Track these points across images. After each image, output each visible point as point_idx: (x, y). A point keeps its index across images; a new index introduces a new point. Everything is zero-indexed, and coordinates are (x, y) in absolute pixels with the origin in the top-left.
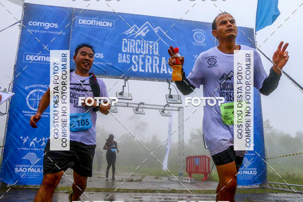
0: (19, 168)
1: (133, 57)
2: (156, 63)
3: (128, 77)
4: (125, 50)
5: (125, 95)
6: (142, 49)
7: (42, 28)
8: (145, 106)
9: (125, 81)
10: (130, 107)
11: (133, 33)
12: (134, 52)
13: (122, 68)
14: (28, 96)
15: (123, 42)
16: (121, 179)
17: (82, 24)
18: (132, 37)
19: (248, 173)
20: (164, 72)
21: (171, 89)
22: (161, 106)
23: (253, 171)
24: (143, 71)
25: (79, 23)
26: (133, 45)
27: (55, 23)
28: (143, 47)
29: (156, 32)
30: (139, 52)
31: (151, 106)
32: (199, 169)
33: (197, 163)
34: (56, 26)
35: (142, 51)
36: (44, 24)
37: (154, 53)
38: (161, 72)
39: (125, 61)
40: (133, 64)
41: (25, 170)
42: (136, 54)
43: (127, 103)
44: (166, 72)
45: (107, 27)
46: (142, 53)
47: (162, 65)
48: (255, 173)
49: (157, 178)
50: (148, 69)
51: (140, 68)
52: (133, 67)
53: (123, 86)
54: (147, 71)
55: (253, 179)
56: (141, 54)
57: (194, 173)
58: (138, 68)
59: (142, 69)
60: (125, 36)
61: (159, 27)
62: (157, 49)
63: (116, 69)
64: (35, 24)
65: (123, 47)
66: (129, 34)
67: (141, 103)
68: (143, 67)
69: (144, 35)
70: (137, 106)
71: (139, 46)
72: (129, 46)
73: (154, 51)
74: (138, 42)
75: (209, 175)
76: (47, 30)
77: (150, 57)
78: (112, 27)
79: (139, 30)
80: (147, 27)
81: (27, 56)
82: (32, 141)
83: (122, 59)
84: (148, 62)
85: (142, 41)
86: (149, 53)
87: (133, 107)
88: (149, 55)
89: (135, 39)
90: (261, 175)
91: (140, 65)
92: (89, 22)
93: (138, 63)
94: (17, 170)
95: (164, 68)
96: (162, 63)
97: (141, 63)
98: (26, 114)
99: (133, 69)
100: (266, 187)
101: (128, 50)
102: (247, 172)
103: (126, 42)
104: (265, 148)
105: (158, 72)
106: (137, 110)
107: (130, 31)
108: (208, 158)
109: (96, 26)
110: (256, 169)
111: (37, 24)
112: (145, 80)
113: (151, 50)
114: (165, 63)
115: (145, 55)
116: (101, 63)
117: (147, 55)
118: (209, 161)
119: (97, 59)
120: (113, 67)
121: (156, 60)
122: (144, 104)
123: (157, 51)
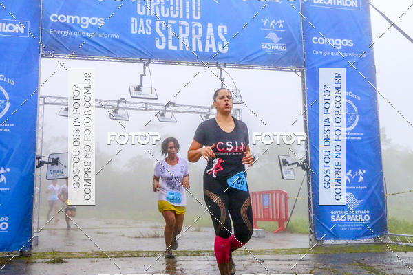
1: (157, 23)
2: (197, 33)
3: (150, 60)
4: (142, 11)
5: (146, 91)
6: (172, 8)
8: (176, 108)
9: (145, 66)
10: (150, 110)
12: (158, 15)
13: (137, 44)
16: (138, 235)
19: (356, 219)
20: (211, 49)
21: (223, 79)
22: (204, 107)
23: (363, 215)
24: (175, 48)
28: (174, 6)
30: (167, 15)
31: (187, 109)
32: (269, 212)
33: (266, 203)
35: (172, 13)
37: (194, 17)
38: (207, 50)
39: (143, 31)
40: (158, 36)
42: (162, 18)
43: (146, 104)
44: (215, 50)
46: (173, 16)
47: (208, 37)
48: (367, 218)
49: (198, 231)
50: (184, 45)
51: (170, 43)
52: (157, 41)
53: (142, 76)
54: (181, 48)
55: (364, 228)
56: (170, 18)
57: (261, 219)
58: (167, 42)
59: (173, 45)
62: (199, 9)
63: (126, 44)
65: (139, 6)
67: (168, 104)
68: (176, 42)
70: (163, 108)
71: (167, 4)
73: (194, 13)
75: (286, 223)
77: (186, 24)
83: (138, 28)
84: (184, 32)
86: (185, 15)
87: (156, 110)
88: (184, 19)
90: (377, 223)
91: (170, 37)
93: (165, 33)
95: (210, 43)
96: (208, 34)
97: (171, 34)
99: (158, 45)
100: (386, 241)
101: (148, 11)
102: (353, 218)
104: (385, 176)
105: (201, 49)
106: (162, 115)
108: (286, 194)
110: (368, 212)
112: (179, 64)
113: (188, 10)
114: (212, 34)
115: (178, 19)
116: (101, 35)
117: (182, 20)
118: (286, 199)
119: (93, 28)
120: (122, 42)
121: (197, 28)
122: (174, 105)
123: (199, 13)
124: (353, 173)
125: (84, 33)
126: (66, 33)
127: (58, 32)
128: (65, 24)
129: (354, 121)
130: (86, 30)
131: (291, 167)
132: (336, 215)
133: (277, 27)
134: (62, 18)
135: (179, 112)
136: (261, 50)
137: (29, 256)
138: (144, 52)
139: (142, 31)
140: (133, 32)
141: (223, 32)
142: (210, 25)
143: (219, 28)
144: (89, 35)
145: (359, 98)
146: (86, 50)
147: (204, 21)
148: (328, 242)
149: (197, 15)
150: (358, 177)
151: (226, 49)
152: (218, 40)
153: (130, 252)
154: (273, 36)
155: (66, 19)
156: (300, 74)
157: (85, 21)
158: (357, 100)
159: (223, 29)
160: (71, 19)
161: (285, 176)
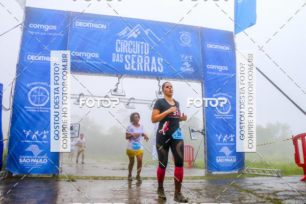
0: (23, 159)
1: (126, 56)
2: (147, 62)
3: (122, 75)
4: (118, 50)
5: (119, 92)
6: (134, 49)
7: (42, 30)
8: (135, 101)
9: (119, 78)
10: (122, 102)
11: (125, 34)
12: (127, 52)
13: (116, 67)
14: (30, 93)
15: (117, 43)
16: (114, 168)
17: (79, 27)
18: (125, 38)
19: (229, 161)
20: (154, 70)
21: (160, 86)
22: (151, 101)
23: (233, 158)
24: (135, 69)
25: (76, 25)
26: (125, 45)
27: (54, 26)
28: (135, 47)
29: (147, 33)
30: (131, 52)
31: (140, 101)
34: (55, 28)
35: (134, 51)
36: (44, 27)
37: (145, 53)
38: (152, 71)
40: (126, 63)
41: (28, 161)
42: (129, 54)
44: (156, 71)
45: (101, 29)
46: (134, 52)
47: (152, 64)
48: (235, 160)
50: (140, 68)
51: (133, 67)
52: (126, 66)
53: (117, 84)
54: (138, 69)
55: (233, 165)
56: (133, 54)
58: (131, 66)
60: (118, 37)
61: (149, 29)
62: (148, 49)
63: (110, 67)
64: (35, 26)
65: (117, 48)
66: (122, 36)
67: (131, 99)
68: (135, 66)
69: (136, 36)
70: (128, 101)
71: (131, 47)
72: (122, 47)
73: (145, 51)
74: (131, 43)
75: (192, 163)
76: (46, 32)
77: (141, 57)
78: (107, 29)
79: (131, 31)
80: (138, 29)
81: (29, 56)
82: (34, 134)
83: (116, 59)
84: (140, 61)
85: (134, 42)
86: (140, 52)
87: (124, 102)
88: (140, 54)
89: (128, 40)
90: (240, 162)
91: (132, 64)
92: (85, 25)
93: (130, 61)
94: (21, 161)
95: (154, 67)
96: (153, 62)
97: (133, 62)
98: (29, 109)
99: (126, 68)
100: (244, 172)
101: (121, 50)
102: (227, 160)
103: (119, 43)
105: (149, 70)
106: (128, 105)
107: (123, 33)
108: (193, 148)
109: (91, 28)
110: (235, 157)
111: (38, 26)
112: (137, 77)
113: (142, 50)
114: (155, 62)
115: (137, 54)
116: (96, 62)
117: (139, 55)
118: (193, 150)
119: (93, 59)
120: (108, 66)
121: (147, 59)
122: (134, 99)
123: (148, 52)
124: (228, 137)
125: (88, 61)
126: (79, 61)
127: (75, 61)
128: (78, 57)
129: (228, 109)
130: (89, 60)
131: (195, 133)
132: (219, 159)
133: (189, 59)
134: (77, 54)
135: (137, 103)
136: (180, 71)
137: (57, 177)
138: (119, 71)
139: (118, 60)
140: (113, 61)
141: (160, 62)
142: (154, 58)
143: (159, 59)
144: (90, 62)
145: (231, 97)
146: (89, 70)
147: (150, 55)
148: (214, 173)
149: (147, 52)
150: (230, 138)
151: (162, 70)
152: (157, 65)
153: (110, 177)
154: (187, 64)
155: (79, 54)
156: (200, 84)
157: (89, 55)
158: (230, 98)
159: (160, 60)
160: (82, 54)
161: (193, 138)
